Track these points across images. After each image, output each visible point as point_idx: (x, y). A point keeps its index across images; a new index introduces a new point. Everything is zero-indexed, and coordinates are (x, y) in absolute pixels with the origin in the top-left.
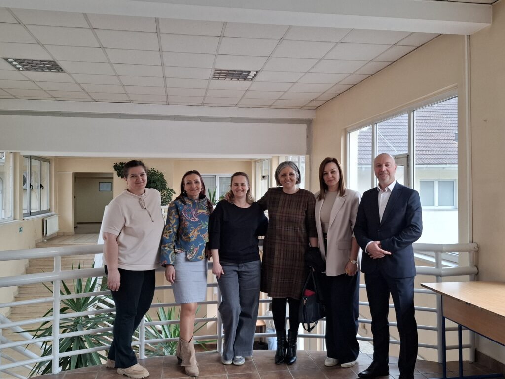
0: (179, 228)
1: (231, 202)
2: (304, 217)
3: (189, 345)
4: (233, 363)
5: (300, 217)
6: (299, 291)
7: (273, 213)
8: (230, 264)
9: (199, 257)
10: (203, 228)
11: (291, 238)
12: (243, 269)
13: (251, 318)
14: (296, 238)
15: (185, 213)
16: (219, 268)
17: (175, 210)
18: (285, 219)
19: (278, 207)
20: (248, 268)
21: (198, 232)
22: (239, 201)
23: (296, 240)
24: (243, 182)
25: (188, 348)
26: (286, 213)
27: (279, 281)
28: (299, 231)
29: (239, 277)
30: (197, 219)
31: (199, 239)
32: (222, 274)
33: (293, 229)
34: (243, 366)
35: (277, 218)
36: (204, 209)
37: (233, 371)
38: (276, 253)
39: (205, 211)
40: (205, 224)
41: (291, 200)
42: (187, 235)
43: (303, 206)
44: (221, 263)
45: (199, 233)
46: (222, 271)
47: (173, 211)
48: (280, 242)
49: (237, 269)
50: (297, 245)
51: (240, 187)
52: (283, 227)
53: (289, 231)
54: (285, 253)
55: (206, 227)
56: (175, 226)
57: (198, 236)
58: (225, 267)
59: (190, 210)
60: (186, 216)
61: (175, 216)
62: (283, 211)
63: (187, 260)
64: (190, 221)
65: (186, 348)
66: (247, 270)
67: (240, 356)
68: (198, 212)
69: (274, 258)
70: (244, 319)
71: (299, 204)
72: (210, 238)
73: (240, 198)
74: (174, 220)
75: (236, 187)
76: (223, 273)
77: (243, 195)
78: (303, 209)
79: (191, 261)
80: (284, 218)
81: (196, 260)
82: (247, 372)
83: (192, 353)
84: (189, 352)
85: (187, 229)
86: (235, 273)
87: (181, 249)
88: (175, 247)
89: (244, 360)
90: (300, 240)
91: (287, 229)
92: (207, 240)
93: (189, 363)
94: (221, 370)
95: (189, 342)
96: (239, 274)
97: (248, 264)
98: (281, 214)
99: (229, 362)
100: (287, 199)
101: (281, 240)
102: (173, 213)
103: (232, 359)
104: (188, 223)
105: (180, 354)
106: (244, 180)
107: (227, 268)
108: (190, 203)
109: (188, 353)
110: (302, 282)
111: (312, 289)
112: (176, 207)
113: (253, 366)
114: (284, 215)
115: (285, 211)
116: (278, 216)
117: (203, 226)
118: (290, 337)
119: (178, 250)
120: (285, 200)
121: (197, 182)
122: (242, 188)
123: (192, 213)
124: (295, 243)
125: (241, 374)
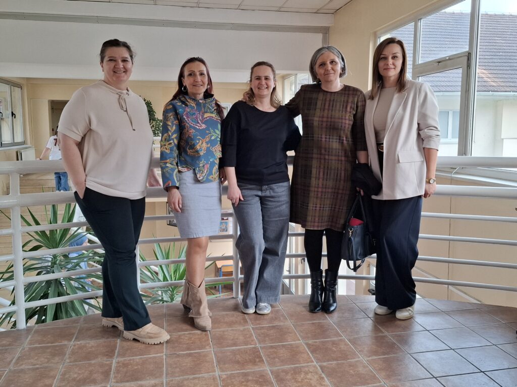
0: (180, 138)
1: (250, 104)
2: (351, 123)
3: (198, 291)
4: (255, 312)
5: (347, 122)
6: (342, 221)
7: (310, 118)
8: (250, 187)
9: (210, 178)
10: (213, 138)
11: (334, 152)
12: (268, 193)
13: (278, 256)
14: (340, 151)
15: (188, 117)
16: (237, 192)
17: (174, 113)
18: (327, 125)
19: (315, 110)
20: (274, 192)
21: (207, 143)
22: (261, 102)
23: (340, 153)
24: (266, 75)
25: (198, 295)
26: (327, 118)
27: (318, 208)
28: (345, 142)
29: (262, 203)
30: (204, 126)
31: (209, 152)
32: (240, 200)
33: (337, 139)
34: (270, 315)
35: (316, 124)
36: (212, 113)
37: (258, 322)
38: (314, 171)
39: (213, 115)
40: (216, 133)
41: (334, 100)
42: (193, 147)
43: (351, 107)
44: (239, 186)
45: (209, 145)
46: (241, 195)
47: (171, 115)
48: (319, 156)
49: (260, 193)
50: (341, 161)
51: (264, 82)
52: (323, 136)
53: (332, 141)
54: (326, 171)
55: (217, 137)
56: (175, 136)
57: (208, 150)
58: (244, 191)
59: (194, 114)
60: (189, 122)
61: (175, 122)
62: (323, 115)
63: (197, 181)
64: (195, 128)
65: (195, 295)
66: (273, 194)
67: (264, 302)
68: (205, 116)
69: (310, 179)
70: (269, 258)
71: (345, 104)
72: (223, 152)
73: (261, 97)
74: (174, 128)
75: (257, 82)
76: (242, 199)
77: (267, 93)
78: (350, 112)
79: (202, 183)
80: (324, 124)
81: (208, 181)
82: (276, 323)
83: (202, 300)
84: (199, 299)
85: (192, 140)
86: (257, 199)
87: (186, 167)
88: (179, 165)
89: (270, 307)
90: (345, 153)
91: (329, 138)
92: (219, 155)
93: (199, 314)
94: (242, 321)
95: (199, 287)
96: (263, 200)
97: (274, 186)
98: (320, 119)
99: (252, 311)
100: (328, 99)
101: (321, 154)
102: (172, 117)
103: (254, 307)
104: (192, 131)
105: (187, 302)
106: (268, 72)
107: (247, 192)
108: (193, 104)
109: (198, 301)
110: (347, 210)
111: (361, 218)
112: (175, 109)
113: (283, 315)
114: (325, 119)
115: (325, 115)
116: (316, 121)
117: (213, 136)
118: (328, 279)
119: (183, 167)
120: (326, 99)
121: (202, 74)
122: (267, 84)
123: (197, 118)
124: (340, 158)
125: (269, 327)
